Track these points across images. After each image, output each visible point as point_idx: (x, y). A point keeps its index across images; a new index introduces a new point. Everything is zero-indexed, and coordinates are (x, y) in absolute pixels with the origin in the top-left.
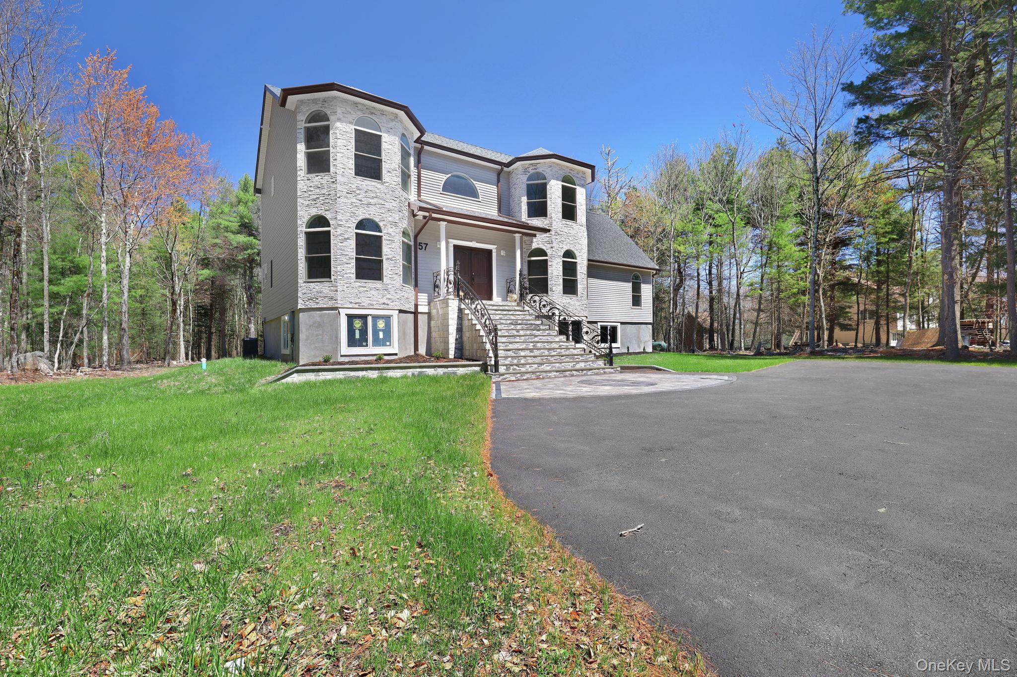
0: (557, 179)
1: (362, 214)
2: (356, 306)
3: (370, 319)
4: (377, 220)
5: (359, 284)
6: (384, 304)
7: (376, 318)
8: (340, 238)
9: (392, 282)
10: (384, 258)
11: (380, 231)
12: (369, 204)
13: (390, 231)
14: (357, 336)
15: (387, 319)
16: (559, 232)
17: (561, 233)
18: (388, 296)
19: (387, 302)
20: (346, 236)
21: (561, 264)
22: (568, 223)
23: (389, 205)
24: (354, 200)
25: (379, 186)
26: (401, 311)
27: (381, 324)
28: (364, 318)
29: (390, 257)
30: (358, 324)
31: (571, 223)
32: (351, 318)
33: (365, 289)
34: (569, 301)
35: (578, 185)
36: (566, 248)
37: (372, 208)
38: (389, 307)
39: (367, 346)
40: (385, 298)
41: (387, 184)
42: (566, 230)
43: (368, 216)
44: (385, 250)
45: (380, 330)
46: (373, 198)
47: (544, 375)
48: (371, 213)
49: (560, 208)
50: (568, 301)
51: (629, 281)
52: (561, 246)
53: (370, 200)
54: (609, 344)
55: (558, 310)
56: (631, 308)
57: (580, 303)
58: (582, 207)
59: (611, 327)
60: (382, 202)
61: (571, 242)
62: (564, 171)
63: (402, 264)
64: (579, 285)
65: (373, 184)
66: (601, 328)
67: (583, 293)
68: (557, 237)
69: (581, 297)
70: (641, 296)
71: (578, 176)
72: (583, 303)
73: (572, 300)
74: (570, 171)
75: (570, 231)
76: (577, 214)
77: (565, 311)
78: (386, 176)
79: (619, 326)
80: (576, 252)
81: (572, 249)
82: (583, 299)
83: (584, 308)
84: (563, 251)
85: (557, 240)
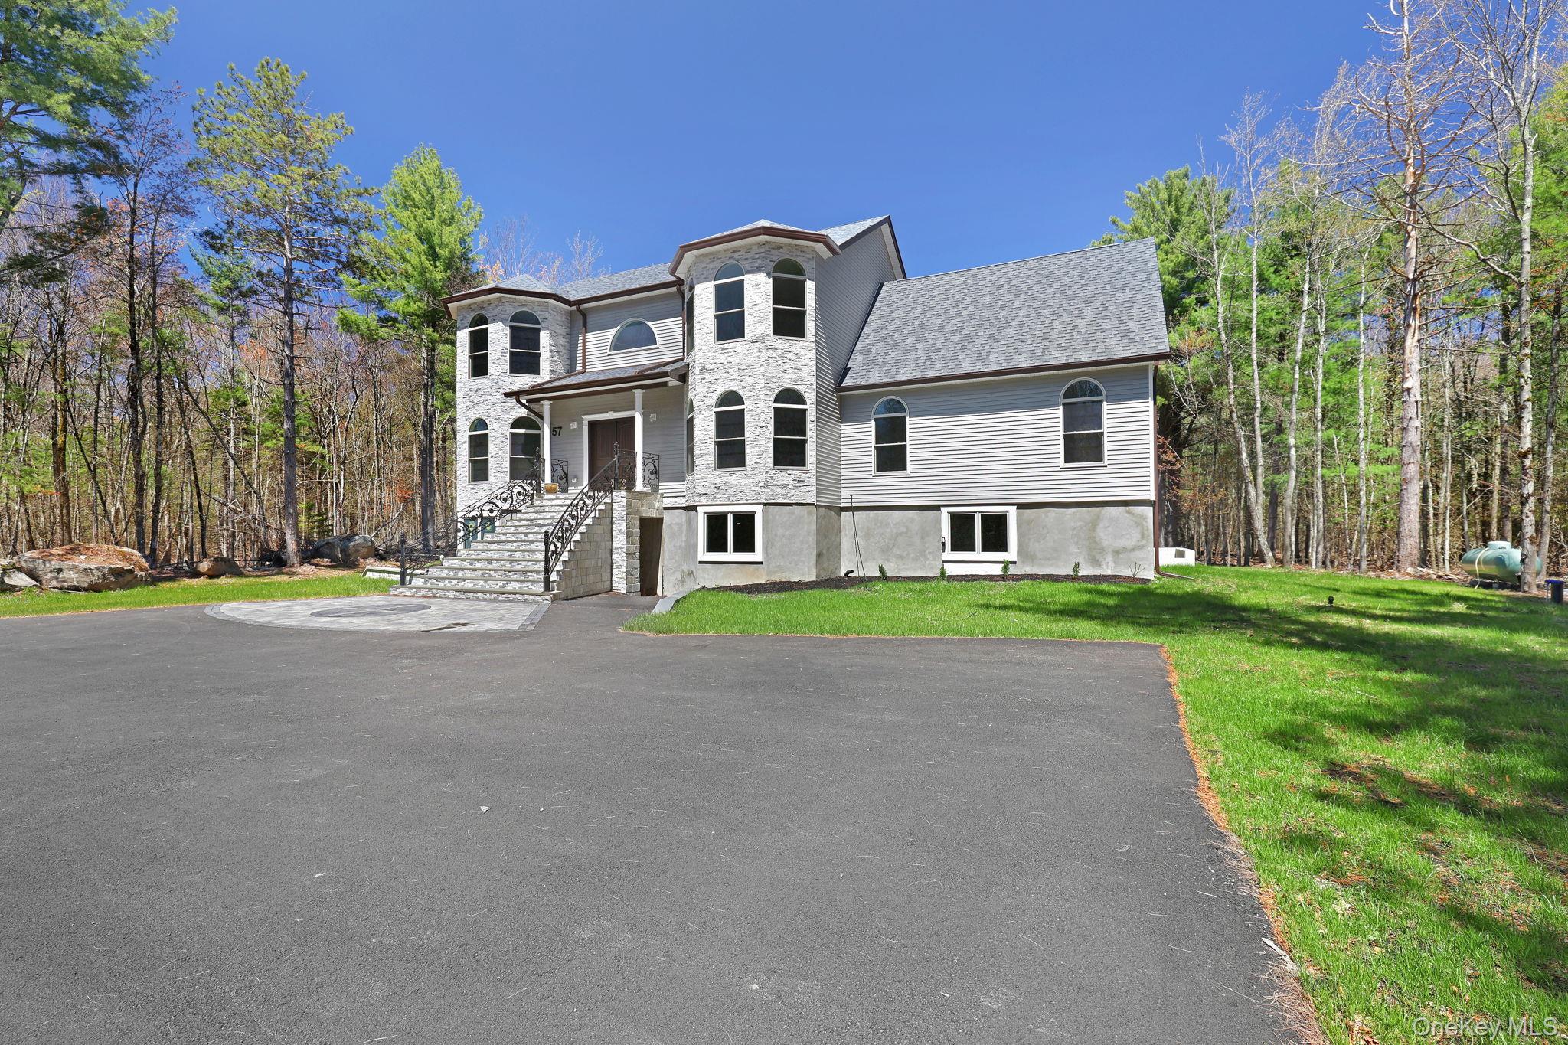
0: (706, 280)
1: (474, 414)
2: (469, 508)
4: (484, 418)
5: (471, 486)
9: (496, 480)
10: (490, 456)
11: (488, 428)
12: (479, 403)
13: (495, 426)
16: (708, 367)
17: (713, 366)
20: (463, 441)
21: (713, 418)
22: (726, 346)
23: (493, 400)
24: (468, 404)
25: (486, 381)
27: (489, 526)
29: (495, 454)
31: (731, 345)
34: (730, 478)
35: (749, 272)
36: (721, 389)
37: (481, 406)
41: (492, 377)
42: (722, 359)
43: (478, 416)
44: (491, 447)
46: (482, 395)
47: (442, 593)
48: (481, 412)
49: (711, 326)
51: (1053, 405)
52: (711, 390)
53: (480, 399)
54: (978, 555)
55: (704, 497)
56: (1059, 469)
57: (751, 480)
58: (756, 308)
59: (985, 518)
60: (488, 397)
61: (733, 377)
62: (719, 261)
63: (508, 459)
64: (748, 450)
65: (482, 381)
66: (955, 519)
67: (758, 461)
68: (704, 376)
69: (753, 469)
70: (1099, 437)
71: (749, 255)
72: (757, 480)
73: (734, 476)
74: (733, 255)
75: (729, 359)
76: (746, 324)
77: (718, 496)
78: (492, 369)
79: (1012, 514)
80: (741, 392)
81: (735, 388)
82: (756, 472)
83: (758, 489)
84: (715, 397)
85: (704, 381)
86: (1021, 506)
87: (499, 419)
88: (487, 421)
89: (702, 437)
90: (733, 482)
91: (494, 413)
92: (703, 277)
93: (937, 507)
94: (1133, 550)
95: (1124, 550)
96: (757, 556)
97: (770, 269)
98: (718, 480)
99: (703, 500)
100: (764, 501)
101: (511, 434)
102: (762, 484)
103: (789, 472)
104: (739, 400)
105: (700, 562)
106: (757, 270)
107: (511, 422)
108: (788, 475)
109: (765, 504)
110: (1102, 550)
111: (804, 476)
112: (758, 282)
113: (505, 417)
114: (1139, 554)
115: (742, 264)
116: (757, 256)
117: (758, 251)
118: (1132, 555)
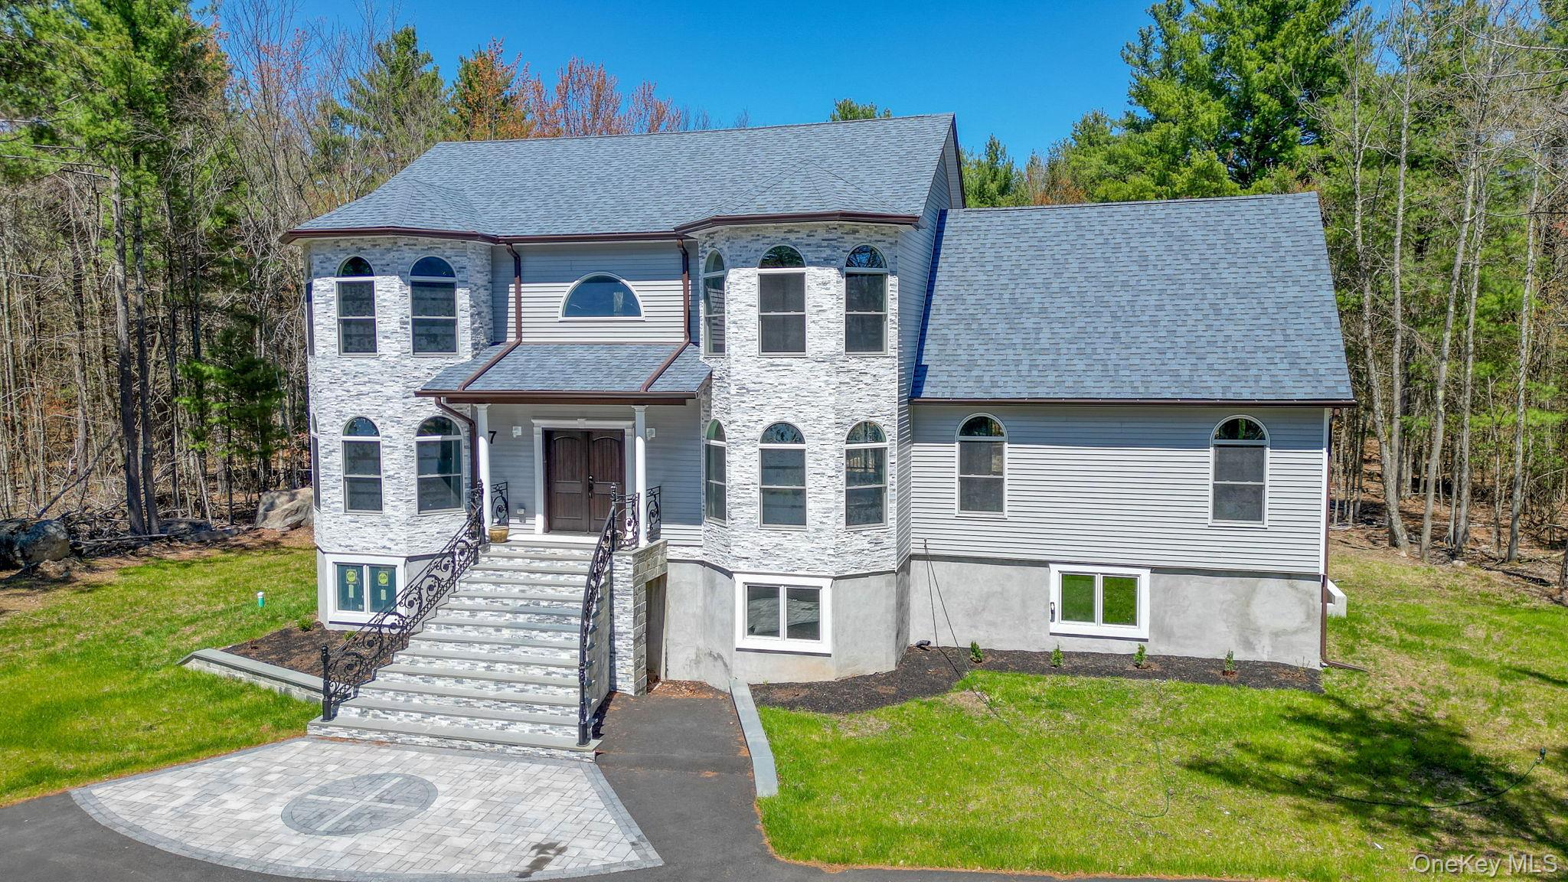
0: (746, 264)
1: (352, 410)
2: (347, 550)
3: (366, 571)
4: (371, 418)
5: (349, 517)
6: (384, 547)
7: (375, 569)
8: (324, 451)
9: (396, 514)
10: (383, 475)
11: (377, 434)
12: (360, 394)
13: (391, 431)
14: (351, 595)
15: (392, 569)
16: (751, 386)
17: (757, 387)
18: (390, 535)
19: (388, 544)
20: (331, 448)
21: (757, 456)
22: (777, 361)
23: (389, 392)
24: (340, 392)
25: (373, 363)
26: (410, 559)
27: (383, 580)
28: (358, 567)
29: (391, 473)
30: (351, 577)
31: (786, 361)
32: (342, 568)
33: (358, 525)
34: (782, 540)
35: (811, 264)
36: (770, 419)
37: (365, 400)
38: (393, 553)
39: (363, 610)
40: (386, 537)
41: (383, 358)
42: (771, 378)
43: (360, 414)
44: (385, 462)
45: (381, 587)
46: (365, 383)
48: (364, 408)
49: (753, 330)
50: (776, 540)
51: (1201, 444)
52: (755, 418)
53: (362, 388)
54: (1097, 628)
55: (744, 560)
56: (1206, 527)
57: (814, 545)
58: (823, 316)
59: (1108, 580)
60: (378, 387)
61: (787, 405)
62: (766, 241)
63: (415, 482)
64: (810, 504)
65: (364, 361)
66: (1067, 578)
67: (825, 520)
68: (744, 399)
69: (817, 530)
70: (1260, 489)
71: (812, 240)
72: (823, 546)
73: (789, 537)
74: (788, 235)
75: (782, 380)
76: (808, 336)
77: (765, 562)
78: (382, 344)
79: (1145, 578)
80: (800, 426)
81: (790, 420)
82: (822, 534)
83: (825, 558)
84: (760, 429)
85: (743, 405)
86: (1155, 570)
87: (398, 422)
88: (377, 424)
89: (740, 480)
90: (787, 544)
91: (391, 412)
92: (741, 259)
93: (1044, 564)
94: (1295, 632)
95: (1285, 632)
96: (824, 644)
97: (843, 262)
98: (765, 541)
99: (743, 566)
100: (834, 575)
101: (419, 444)
102: (832, 552)
103: (864, 533)
104: (798, 438)
105: (738, 650)
106: (826, 262)
107: (417, 426)
108: (862, 538)
109: (835, 579)
110: (1257, 631)
111: (883, 536)
112: (827, 280)
113: (409, 419)
114: (1301, 638)
115: (802, 251)
116: (825, 243)
117: (826, 236)
118: (1295, 639)
